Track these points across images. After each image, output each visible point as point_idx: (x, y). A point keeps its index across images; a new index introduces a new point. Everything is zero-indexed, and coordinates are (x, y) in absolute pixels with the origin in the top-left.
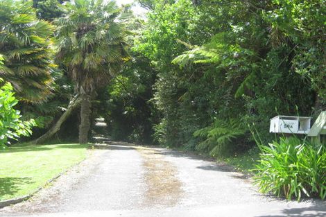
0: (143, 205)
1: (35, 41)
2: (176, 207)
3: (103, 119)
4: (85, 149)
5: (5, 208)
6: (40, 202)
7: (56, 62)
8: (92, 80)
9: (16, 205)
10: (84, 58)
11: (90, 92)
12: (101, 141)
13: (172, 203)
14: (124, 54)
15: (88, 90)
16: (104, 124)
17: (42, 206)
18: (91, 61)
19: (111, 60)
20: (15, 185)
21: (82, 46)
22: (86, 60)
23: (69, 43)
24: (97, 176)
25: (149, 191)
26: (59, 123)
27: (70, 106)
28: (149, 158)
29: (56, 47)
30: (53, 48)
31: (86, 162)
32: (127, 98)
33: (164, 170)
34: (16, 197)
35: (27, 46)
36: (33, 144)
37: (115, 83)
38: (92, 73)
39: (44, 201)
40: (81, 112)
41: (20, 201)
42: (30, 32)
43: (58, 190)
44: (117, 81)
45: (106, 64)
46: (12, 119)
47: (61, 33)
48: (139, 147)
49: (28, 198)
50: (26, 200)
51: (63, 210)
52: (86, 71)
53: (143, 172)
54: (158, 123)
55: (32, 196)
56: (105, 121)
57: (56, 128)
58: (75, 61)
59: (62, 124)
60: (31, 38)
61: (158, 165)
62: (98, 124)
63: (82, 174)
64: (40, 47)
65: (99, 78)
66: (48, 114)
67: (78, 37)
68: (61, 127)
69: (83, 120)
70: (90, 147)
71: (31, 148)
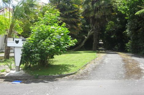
0: (125, 78)
1: (74, 7)
2: (140, 80)
3: (102, 40)
4: (96, 53)
5: (66, 77)
6: (80, 75)
7: (83, 16)
8: (98, 23)
9: (70, 76)
10: (95, 13)
11: (98, 28)
12: (102, 50)
13: (138, 78)
14: (113, 11)
15: (97, 28)
16: (102, 43)
17: (81, 77)
18: (98, 15)
19: (107, 14)
20: (69, 68)
21: (94, 8)
22: (96, 14)
23: (88, 7)
24: (103, 65)
25: (127, 72)
26: (84, 42)
27: (88, 35)
28: (125, 58)
29: (83, 9)
30: (82, 9)
31: (97, 59)
32: (113, 31)
33: (133, 63)
34: (70, 72)
35: (71, 9)
36: (73, 51)
37: (108, 24)
38: (98, 20)
39: (82, 75)
40: (94, 37)
41: (72, 74)
42: (72, 3)
43: (87, 70)
44: (108, 23)
45: (105, 16)
46: (68, 40)
47: (85, 3)
48: (119, 53)
49: (75, 73)
50: (74, 74)
51: (90, 79)
52: (96, 19)
53: (123, 64)
54: (127, 42)
55: (76, 72)
56: (102, 42)
57: (83, 44)
58: (91, 15)
59: (85, 43)
60: (73, 5)
61: (130, 61)
62: (100, 42)
63: (96, 64)
64: (76, 9)
65: (102, 22)
66: (79, 38)
67: (92, 4)
68: (84, 44)
69: (94, 41)
70: (98, 53)
71: (72, 52)
